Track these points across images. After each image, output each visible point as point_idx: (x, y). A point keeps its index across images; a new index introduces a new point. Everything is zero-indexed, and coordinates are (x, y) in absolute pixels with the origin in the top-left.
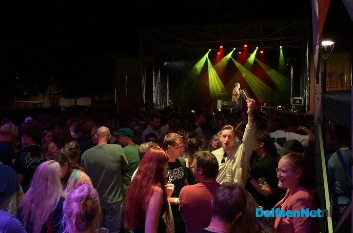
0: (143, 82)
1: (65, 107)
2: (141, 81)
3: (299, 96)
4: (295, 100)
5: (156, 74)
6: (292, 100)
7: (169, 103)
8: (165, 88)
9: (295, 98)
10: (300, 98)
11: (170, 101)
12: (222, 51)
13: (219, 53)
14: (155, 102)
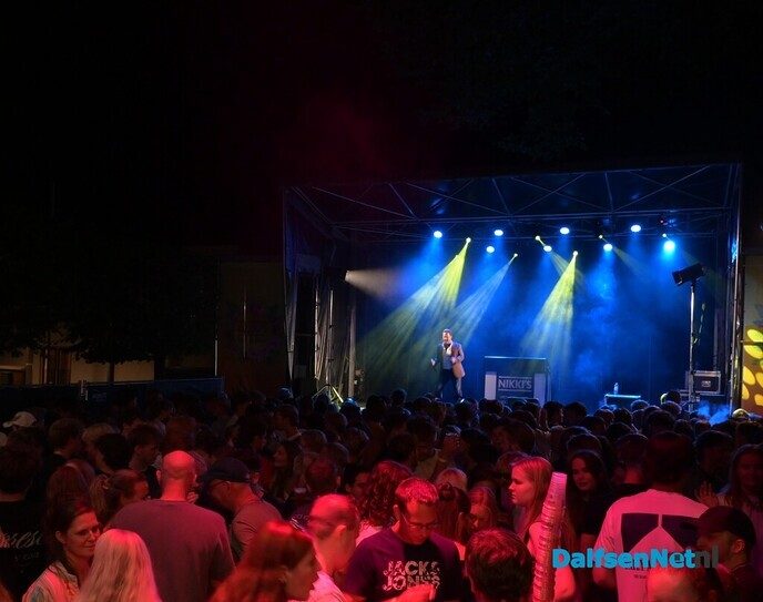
0: (288, 322)
1: (91, 388)
2: (283, 318)
3: (710, 369)
4: (698, 380)
5: (324, 301)
6: (690, 380)
7: (356, 378)
8: (346, 338)
9: (699, 373)
10: (713, 374)
11: (358, 373)
12: (499, 243)
13: (490, 249)
14: (318, 377)
